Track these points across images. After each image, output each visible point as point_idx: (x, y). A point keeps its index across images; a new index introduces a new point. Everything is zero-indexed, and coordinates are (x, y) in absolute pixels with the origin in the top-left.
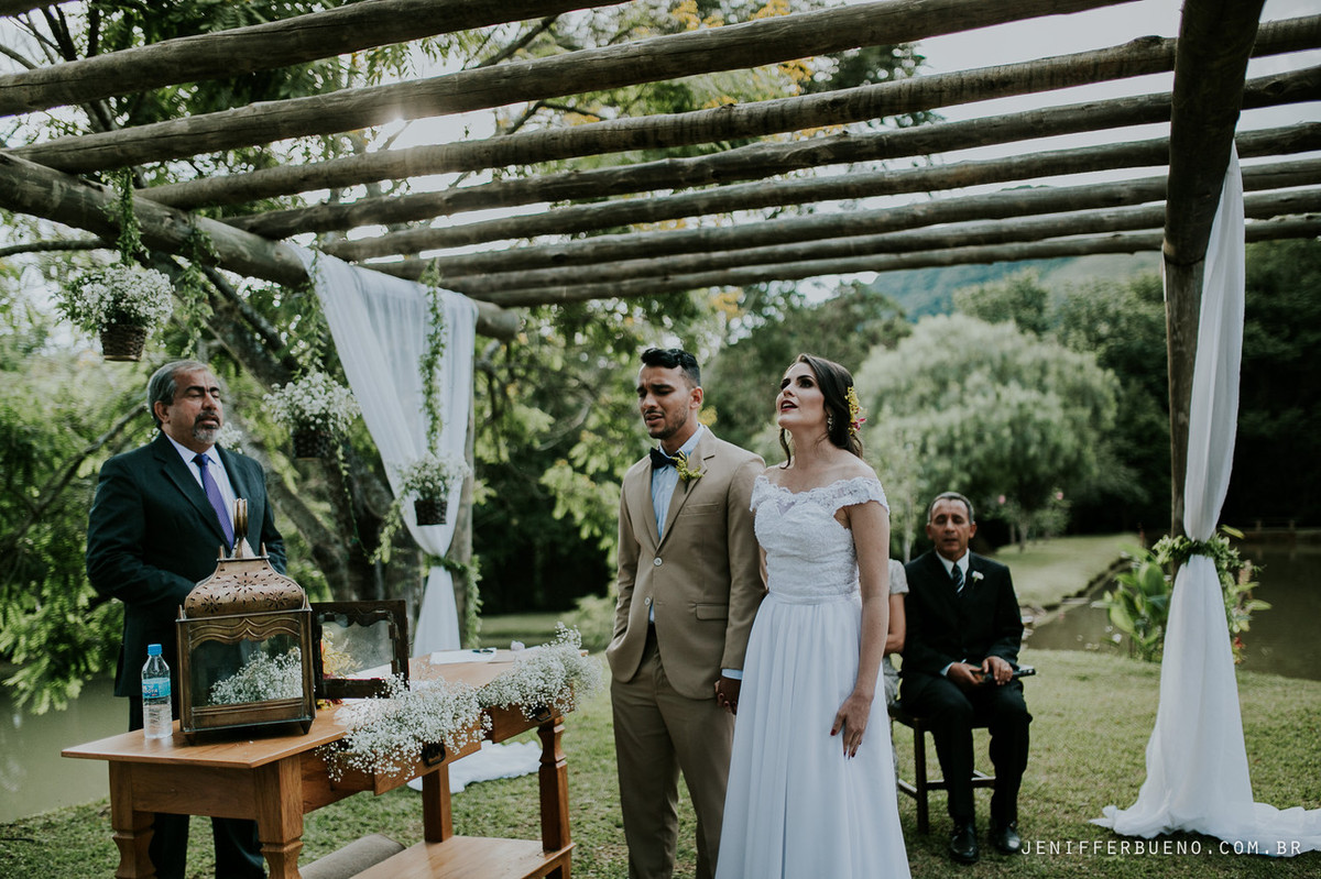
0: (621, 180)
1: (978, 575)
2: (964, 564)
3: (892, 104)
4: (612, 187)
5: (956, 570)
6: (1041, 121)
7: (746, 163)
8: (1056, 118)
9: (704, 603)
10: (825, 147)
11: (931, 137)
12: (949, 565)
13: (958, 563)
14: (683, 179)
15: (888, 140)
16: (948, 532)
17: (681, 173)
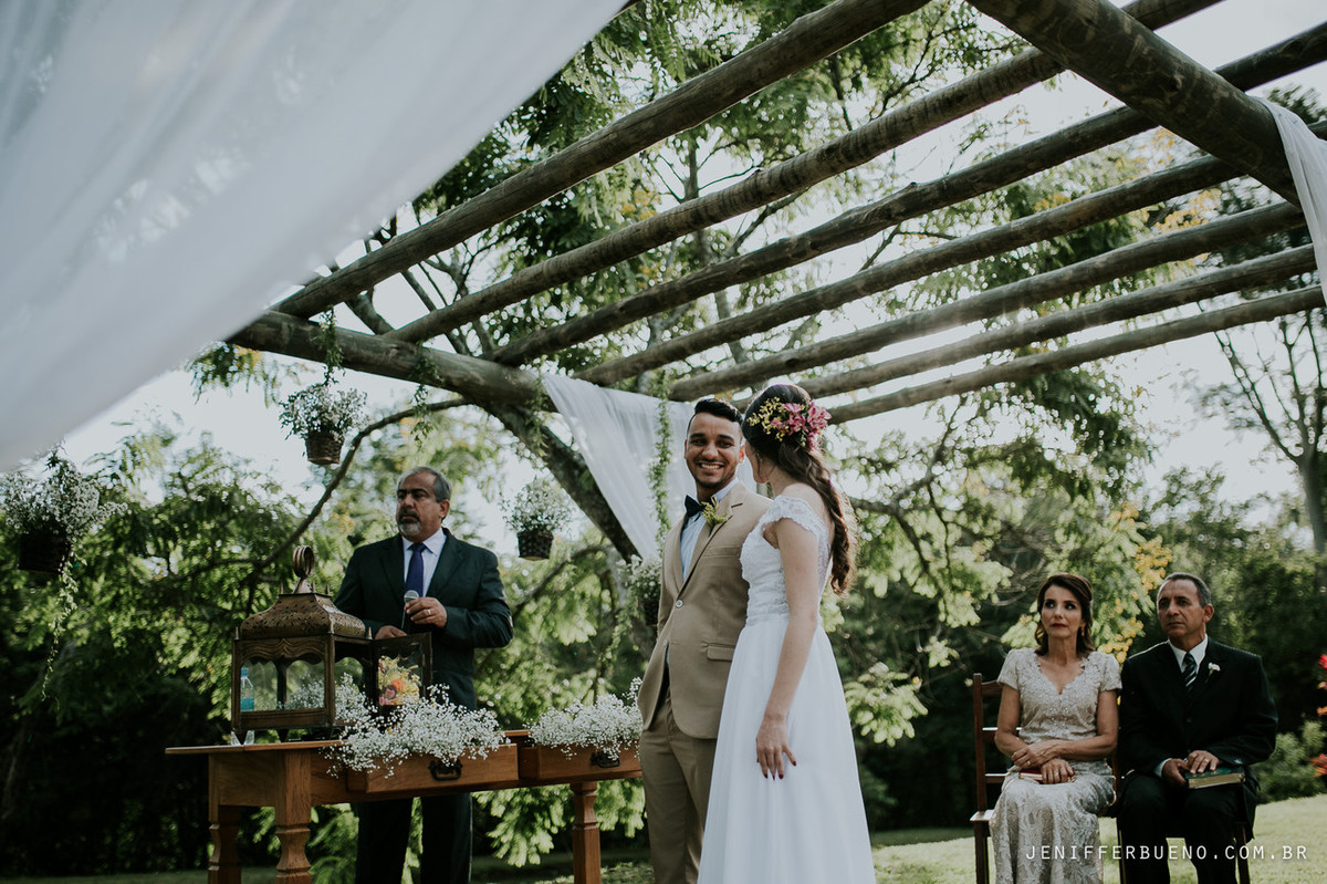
0: (743, 266)
1: (1214, 667)
2: (1199, 653)
3: (875, 140)
4: (738, 273)
5: (1189, 660)
6: (1077, 135)
7: (835, 230)
8: (1090, 128)
9: (717, 644)
10: (896, 201)
11: (983, 172)
12: (1180, 654)
13: (1192, 652)
14: (790, 255)
15: (947, 183)
16: (1170, 616)
17: (787, 250)
